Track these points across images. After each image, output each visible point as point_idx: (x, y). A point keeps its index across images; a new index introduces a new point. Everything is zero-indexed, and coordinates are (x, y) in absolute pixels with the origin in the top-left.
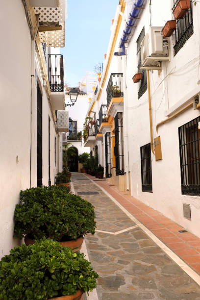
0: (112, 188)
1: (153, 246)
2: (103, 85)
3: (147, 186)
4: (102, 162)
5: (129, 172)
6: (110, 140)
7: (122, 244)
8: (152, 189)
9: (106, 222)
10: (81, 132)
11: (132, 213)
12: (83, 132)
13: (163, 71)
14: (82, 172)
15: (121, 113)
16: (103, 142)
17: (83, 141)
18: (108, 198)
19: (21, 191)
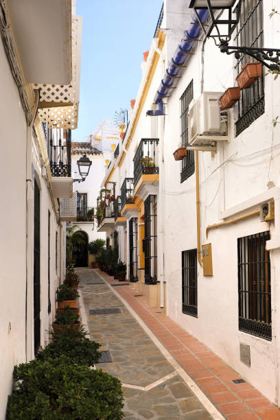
0: (138, 300)
1: (198, 410)
2: (127, 146)
3: (190, 307)
4: (124, 257)
5: (165, 282)
6: (136, 228)
7: (155, 409)
8: (197, 313)
9: (132, 366)
10: (93, 209)
11: (169, 348)
12: (95, 211)
13: (218, 152)
14: (94, 266)
15: (155, 196)
16: (125, 227)
17: (96, 223)
18: (133, 321)
19: (15, 367)
